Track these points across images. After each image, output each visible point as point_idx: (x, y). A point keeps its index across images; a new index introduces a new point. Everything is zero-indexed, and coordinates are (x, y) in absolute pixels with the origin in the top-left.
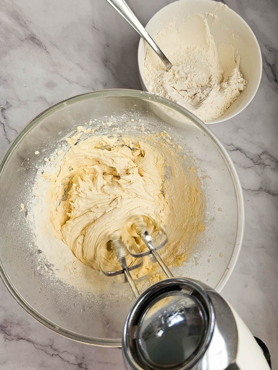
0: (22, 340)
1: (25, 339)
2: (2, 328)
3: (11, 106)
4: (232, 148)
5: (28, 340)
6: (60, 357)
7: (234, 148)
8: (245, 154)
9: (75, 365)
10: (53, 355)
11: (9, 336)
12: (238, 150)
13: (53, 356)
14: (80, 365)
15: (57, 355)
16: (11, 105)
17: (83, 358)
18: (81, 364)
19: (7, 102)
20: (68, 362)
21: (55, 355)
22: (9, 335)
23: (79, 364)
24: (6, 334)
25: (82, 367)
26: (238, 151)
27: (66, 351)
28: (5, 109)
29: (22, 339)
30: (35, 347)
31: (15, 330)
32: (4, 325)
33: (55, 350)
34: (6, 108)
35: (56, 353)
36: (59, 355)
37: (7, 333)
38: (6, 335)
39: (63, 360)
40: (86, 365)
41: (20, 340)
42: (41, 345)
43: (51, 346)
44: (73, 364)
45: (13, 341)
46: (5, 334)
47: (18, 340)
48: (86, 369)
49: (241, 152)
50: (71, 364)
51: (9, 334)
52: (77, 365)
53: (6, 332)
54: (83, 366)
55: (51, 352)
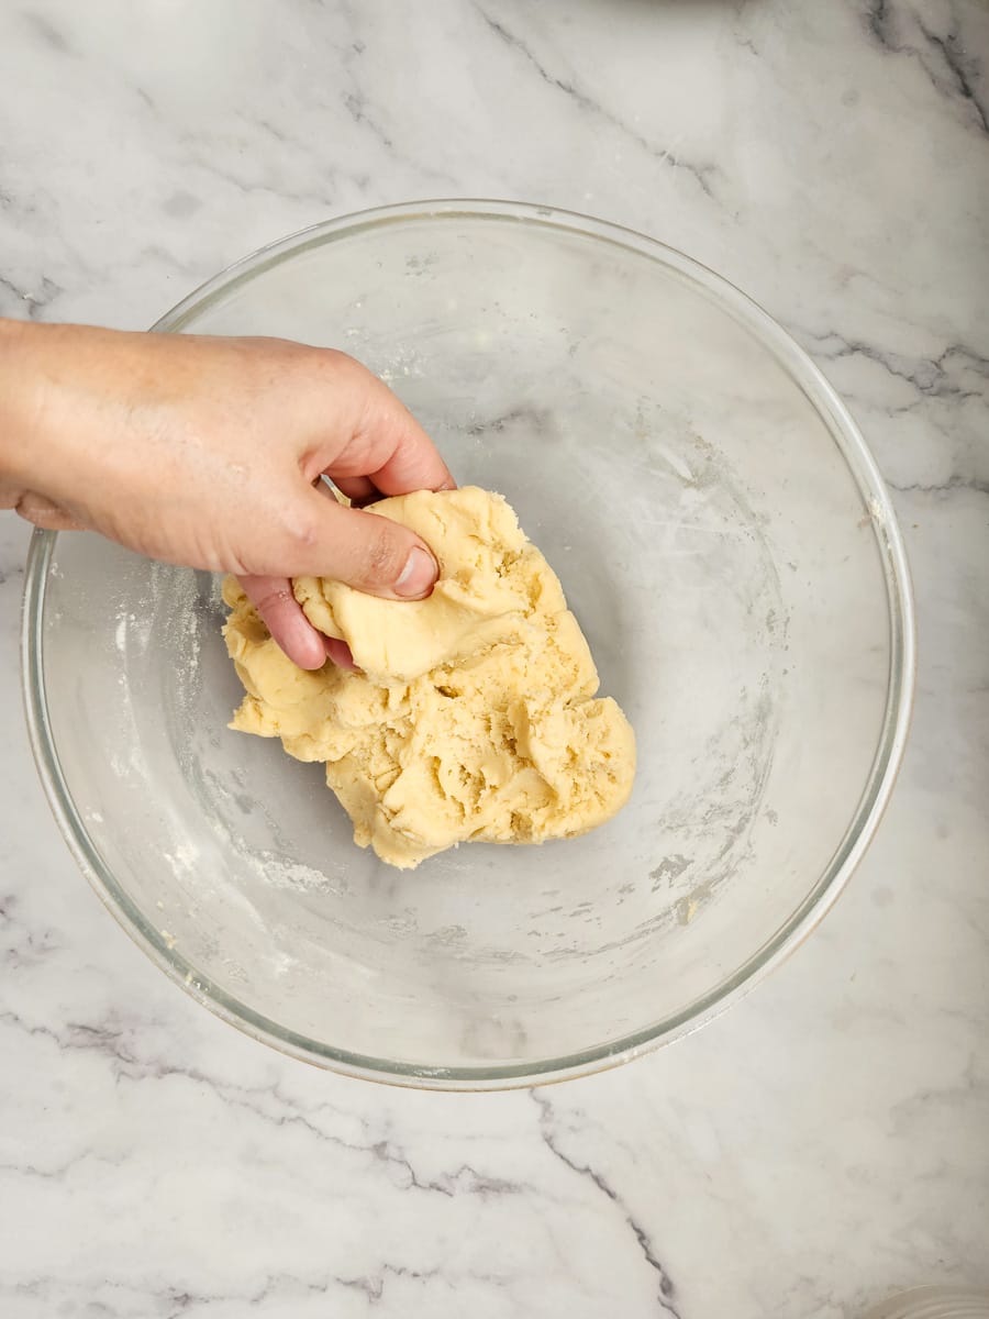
0: (174, 1075)
1: (183, 1071)
2: (102, 1038)
3: (59, 290)
4: (833, 346)
5: (196, 1076)
6: (310, 1126)
7: (841, 346)
8: (886, 364)
9: (362, 1149)
10: (283, 1119)
11: (128, 1065)
12: (858, 349)
13: (286, 1121)
14: (379, 1149)
15: (298, 1118)
16: (58, 288)
17: (389, 1124)
18: (384, 1144)
19: (46, 281)
20: (338, 1140)
21: (291, 1120)
22: (128, 1061)
23: (375, 1146)
24: (118, 1055)
25: (387, 1158)
26: (858, 356)
27: (325, 1104)
28: (40, 304)
29: (172, 1071)
30: (221, 1096)
31: (147, 1045)
32: (111, 1028)
33: (291, 1103)
34: (41, 298)
35: (293, 1113)
36: (304, 1120)
37: (122, 1055)
38: (120, 1061)
39: (320, 1134)
40: (400, 1148)
41: (169, 1077)
42: (239, 1088)
43: (275, 1090)
44: (354, 1147)
45: (146, 1079)
46: (116, 1058)
47: (160, 1078)
48: (401, 1162)
49: (869, 356)
50: (350, 1146)
51: (130, 1058)
52: (368, 1149)
53: (118, 1049)
54: (391, 1151)
55: (276, 1109)
